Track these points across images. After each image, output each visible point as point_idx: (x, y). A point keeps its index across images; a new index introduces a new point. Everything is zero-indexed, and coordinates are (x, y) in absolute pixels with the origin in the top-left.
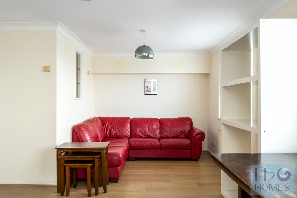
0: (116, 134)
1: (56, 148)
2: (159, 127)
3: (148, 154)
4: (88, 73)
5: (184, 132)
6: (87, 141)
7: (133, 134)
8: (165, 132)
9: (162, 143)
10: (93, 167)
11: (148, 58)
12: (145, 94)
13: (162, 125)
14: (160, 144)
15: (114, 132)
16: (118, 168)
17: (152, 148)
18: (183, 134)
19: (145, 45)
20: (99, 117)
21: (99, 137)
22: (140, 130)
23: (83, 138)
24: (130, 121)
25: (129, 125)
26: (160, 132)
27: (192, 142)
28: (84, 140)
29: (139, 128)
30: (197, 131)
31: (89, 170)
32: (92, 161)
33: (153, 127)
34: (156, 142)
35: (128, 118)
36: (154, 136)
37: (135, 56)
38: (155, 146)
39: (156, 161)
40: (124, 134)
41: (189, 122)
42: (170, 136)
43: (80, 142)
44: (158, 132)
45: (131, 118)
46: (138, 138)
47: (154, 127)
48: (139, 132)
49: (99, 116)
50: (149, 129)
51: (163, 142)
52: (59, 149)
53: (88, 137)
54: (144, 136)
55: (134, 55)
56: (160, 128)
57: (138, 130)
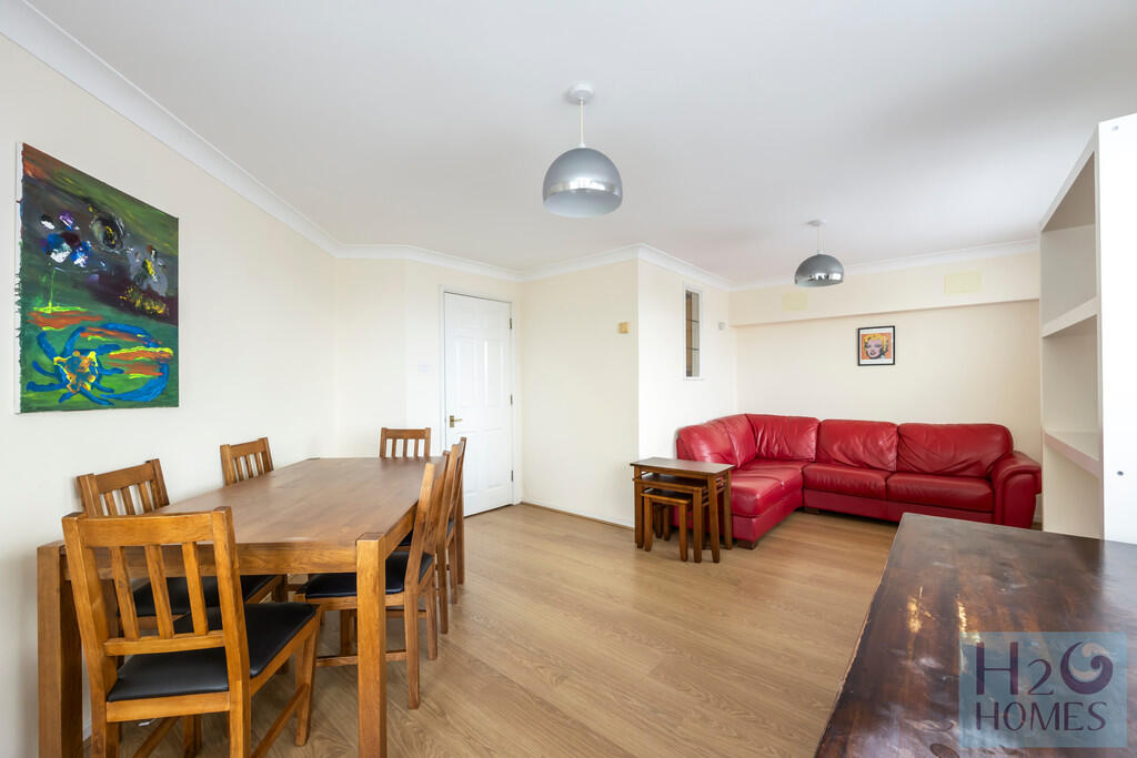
0: (781, 452)
1: (632, 465)
2: (895, 444)
3: (837, 502)
4: (721, 326)
5: (978, 463)
6: (702, 459)
7: (822, 457)
8: (911, 457)
9: (892, 485)
10: (690, 507)
11: (827, 281)
12: (859, 365)
13: (906, 440)
14: (887, 485)
15: (776, 448)
16: (754, 520)
17: (865, 492)
18: (973, 469)
19: (822, 253)
20: (746, 415)
21: (737, 453)
22: (840, 449)
23: (696, 452)
24: (816, 425)
25: (813, 435)
26: (897, 457)
27: (994, 492)
28: (697, 456)
29: (839, 443)
30: (1022, 463)
31: (682, 511)
32: (688, 496)
33: (877, 444)
34: (877, 479)
35: (812, 420)
36: (880, 466)
37: (796, 282)
38: (872, 487)
39: (877, 526)
40: (799, 453)
41: (998, 438)
42: (927, 469)
43: (690, 459)
44: (892, 456)
45: (821, 420)
46: (836, 466)
47: (881, 443)
48: (838, 453)
49: (748, 412)
50: (865, 446)
51: (894, 481)
52: (638, 468)
53: (705, 450)
54: (849, 462)
55: (793, 281)
56: (899, 447)
57: (835, 448)
